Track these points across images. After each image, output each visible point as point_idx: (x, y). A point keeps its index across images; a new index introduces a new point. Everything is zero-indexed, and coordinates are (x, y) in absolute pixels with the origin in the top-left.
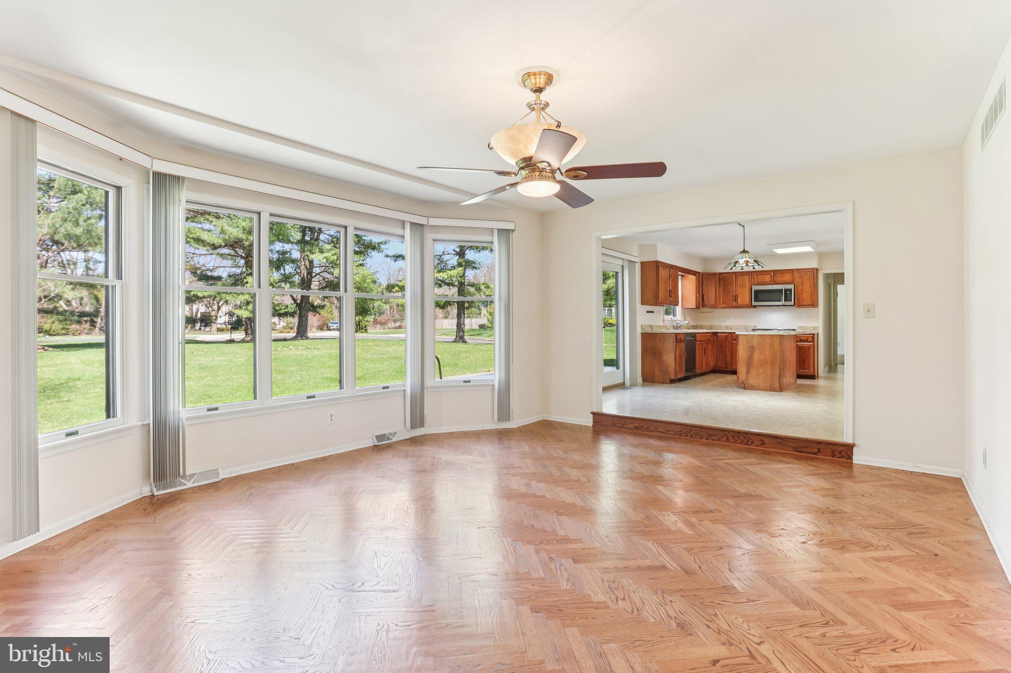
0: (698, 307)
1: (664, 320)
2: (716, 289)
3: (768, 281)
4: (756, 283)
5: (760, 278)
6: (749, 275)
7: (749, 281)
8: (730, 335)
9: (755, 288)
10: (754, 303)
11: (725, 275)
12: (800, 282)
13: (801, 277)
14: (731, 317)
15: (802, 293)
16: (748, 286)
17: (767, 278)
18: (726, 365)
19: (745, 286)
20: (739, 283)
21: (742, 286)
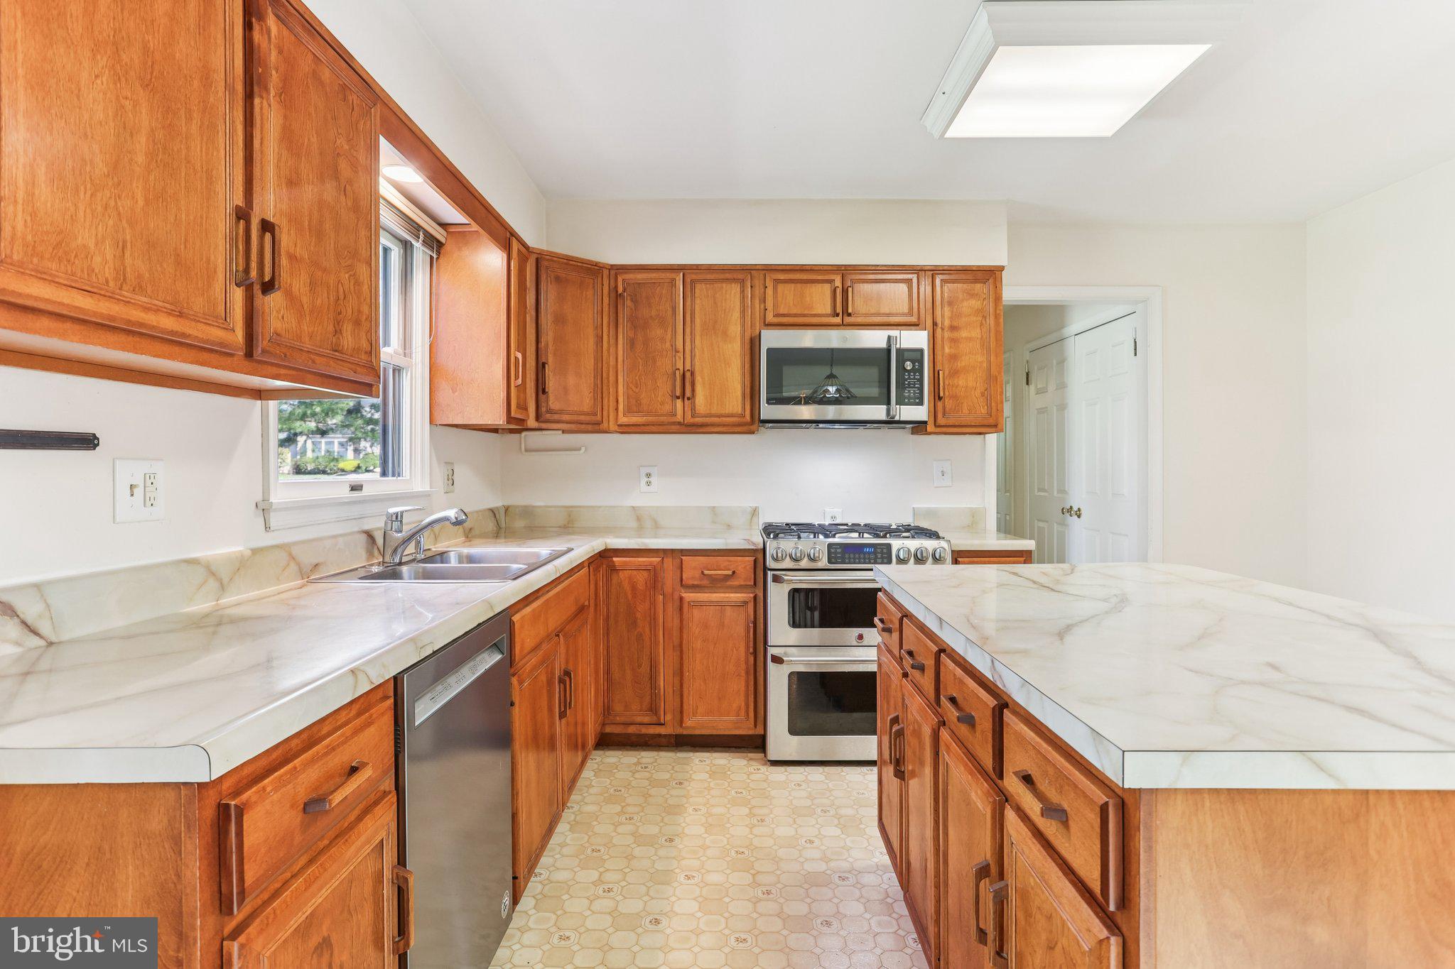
0: (516, 425)
1: (264, 509)
2: (600, 339)
3: (819, 311)
4: (770, 318)
5: (788, 298)
6: (742, 282)
7: (743, 312)
8: (669, 563)
9: (773, 339)
10: (768, 411)
11: (641, 276)
12: (947, 323)
13: (950, 303)
14: (653, 471)
15: (955, 373)
16: (735, 329)
17: (820, 299)
18: (653, 709)
19: (725, 333)
20: (698, 321)
21: (715, 328)
